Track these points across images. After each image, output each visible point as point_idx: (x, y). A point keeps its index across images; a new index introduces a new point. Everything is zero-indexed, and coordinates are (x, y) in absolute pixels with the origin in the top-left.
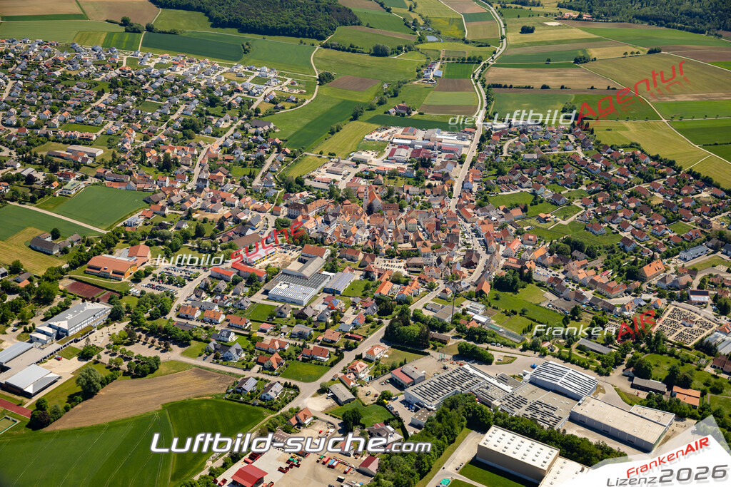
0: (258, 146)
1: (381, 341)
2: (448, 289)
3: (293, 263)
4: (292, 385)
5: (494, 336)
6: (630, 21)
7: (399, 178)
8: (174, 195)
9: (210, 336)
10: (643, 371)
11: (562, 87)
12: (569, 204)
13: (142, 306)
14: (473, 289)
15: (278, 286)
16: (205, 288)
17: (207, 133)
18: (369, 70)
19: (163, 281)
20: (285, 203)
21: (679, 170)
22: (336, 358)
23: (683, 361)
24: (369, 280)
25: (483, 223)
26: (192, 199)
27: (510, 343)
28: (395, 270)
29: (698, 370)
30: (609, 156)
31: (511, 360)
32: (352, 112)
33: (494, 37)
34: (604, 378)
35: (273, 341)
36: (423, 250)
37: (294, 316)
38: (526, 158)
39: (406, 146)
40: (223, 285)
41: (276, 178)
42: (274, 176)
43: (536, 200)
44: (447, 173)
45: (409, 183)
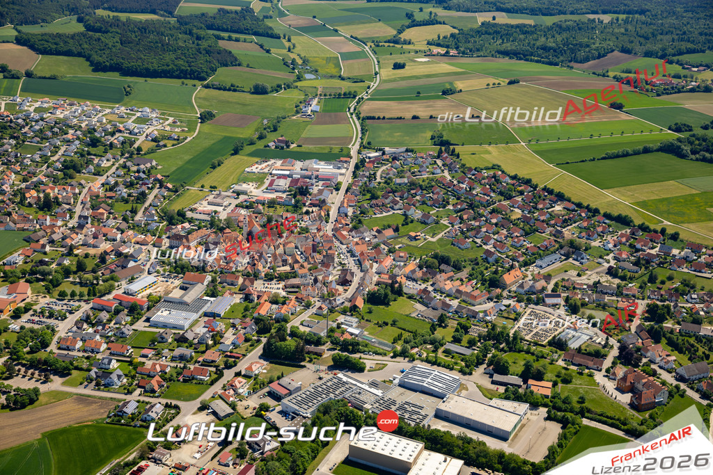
0: (141, 182)
1: (260, 358)
2: (323, 306)
3: (175, 290)
4: (173, 405)
5: (366, 346)
6: (493, 56)
7: (278, 207)
8: (55, 232)
9: (91, 365)
10: (501, 368)
11: (431, 117)
12: (437, 223)
13: (22, 340)
14: (348, 304)
15: (159, 313)
16: (87, 320)
17: (89, 173)
18: (250, 107)
19: (43, 316)
20: (167, 235)
21: (535, 187)
22: (216, 376)
23: (537, 356)
24: (249, 302)
25: (357, 244)
26: (74, 236)
27: (381, 351)
28: (274, 291)
29: (551, 364)
30: (473, 177)
31: (381, 367)
32: (233, 147)
33: (368, 73)
34: (467, 377)
35: (154, 365)
36: (301, 272)
37: (175, 340)
38: (397, 182)
39: (284, 177)
40: (104, 316)
41: (158, 212)
42: (156, 210)
43: (407, 221)
44: (324, 200)
45: (287, 211)
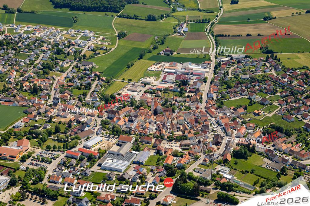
0: (87, 77)
2: (207, 159)
3: (113, 146)
5: (237, 187)
7: (170, 92)
8: (41, 108)
11: (259, 35)
12: (271, 104)
14: (221, 158)
15: (106, 161)
16: (64, 163)
17: (57, 70)
20: (105, 111)
22: (145, 204)
24: (159, 155)
25: (222, 118)
26: (52, 110)
27: (247, 191)
28: (174, 148)
30: (291, 74)
32: (139, 55)
33: (216, 7)
35: (107, 195)
36: (189, 136)
37: (118, 179)
38: (243, 77)
39: (172, 73)
40: (74, 162)
41: (99, 96)
42: (98, 94)
43: (251, 102)
44: (198, 89)
45: (176, 95)
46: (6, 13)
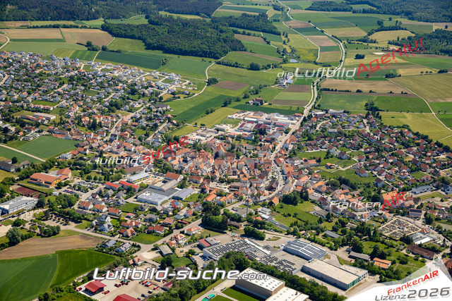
0: (157, 118)
1: (199, 225)
2: (250, 200)
4: (137, 245)
5: (270, 226)
6: (436, 54)
7: (242, 140)
8: (94, 143)
10: (358, 249)
12: (349, 159)
14: (267, 201)
15: (144, 194)
16: (100, 193)
17: (125, 110)
18: (244, 78)
19: (75, 189)
21: (430, 142)
22: (168, 232)
24: (203, 194)
25: (287, 166)
26: (105, 146)
29: (397, 251)
31: (276, 239)
32: (224, 102)
34: (332, 252)
35: (132, 221)
36: (242, 179)
37: (150, 210)
38: (330, 131)
39: (252, 122)
40: (110, 192)
41: (162, 137)
43: (328, 156)
44: (274, 138)
45: (248, 143)
46: (89, 50)
